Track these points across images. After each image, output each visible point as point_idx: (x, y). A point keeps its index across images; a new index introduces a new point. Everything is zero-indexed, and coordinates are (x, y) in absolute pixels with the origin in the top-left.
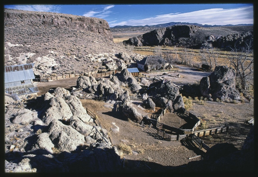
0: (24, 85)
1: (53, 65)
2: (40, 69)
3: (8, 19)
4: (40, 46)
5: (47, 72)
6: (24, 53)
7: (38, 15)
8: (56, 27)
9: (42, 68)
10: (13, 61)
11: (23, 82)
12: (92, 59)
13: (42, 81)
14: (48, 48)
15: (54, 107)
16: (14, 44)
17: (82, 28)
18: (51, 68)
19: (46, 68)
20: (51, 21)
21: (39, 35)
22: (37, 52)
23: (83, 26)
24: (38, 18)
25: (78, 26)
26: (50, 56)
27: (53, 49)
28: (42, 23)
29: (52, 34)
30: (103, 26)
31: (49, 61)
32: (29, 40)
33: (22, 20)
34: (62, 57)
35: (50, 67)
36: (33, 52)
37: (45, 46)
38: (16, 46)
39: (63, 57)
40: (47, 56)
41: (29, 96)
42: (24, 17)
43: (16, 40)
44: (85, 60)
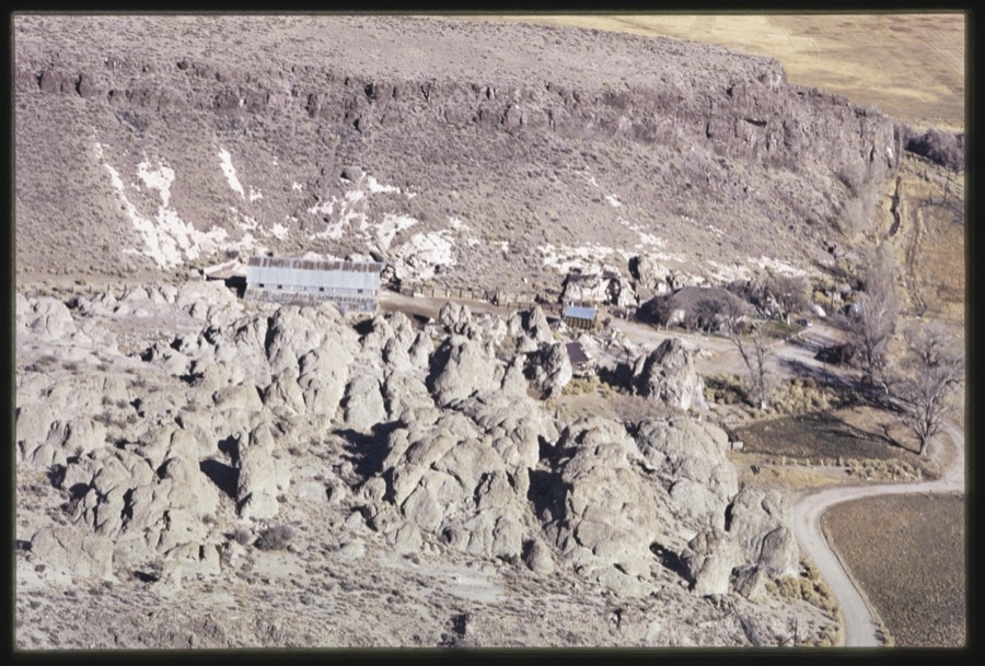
0: (361, 296)
1: (439, 262)
2: (411, 265)
3: (392, 101)
4: (436, 201)
5: (422, 275)
6: (394, 217)
7: (473, 87)
8: (510, 133)
9: (416, 264)
10: (367, 233)
11: (360, 291)
12: (547, 261)
13: (404, 293)
14: (451, 211)
15: (376, 333)
16: (384, 184)
17: (606, 132)
18: (433, 268)
19: (424, 264)
20: (502, 112)
21: (448, 162)
22: (422, 217)
23: (610, 125)
24: (471, 95)
25: (590, 125)
26: (444, 234)
27: (463, 214)
28: (474, 120)
29: (486, 159)
30: (735, 109)
31: (436, 248)
32: (420, 176)
33: (426, 104)
34: (472, 242)
35: (431, 264)
36: (415, 217)
37: (450, 201)
38: (383, 193)
39: (477, 242)
40: (440, 233)
41: (361, 316)
42: (434, 95)
43: (390, 173)
44: (525, 261)
